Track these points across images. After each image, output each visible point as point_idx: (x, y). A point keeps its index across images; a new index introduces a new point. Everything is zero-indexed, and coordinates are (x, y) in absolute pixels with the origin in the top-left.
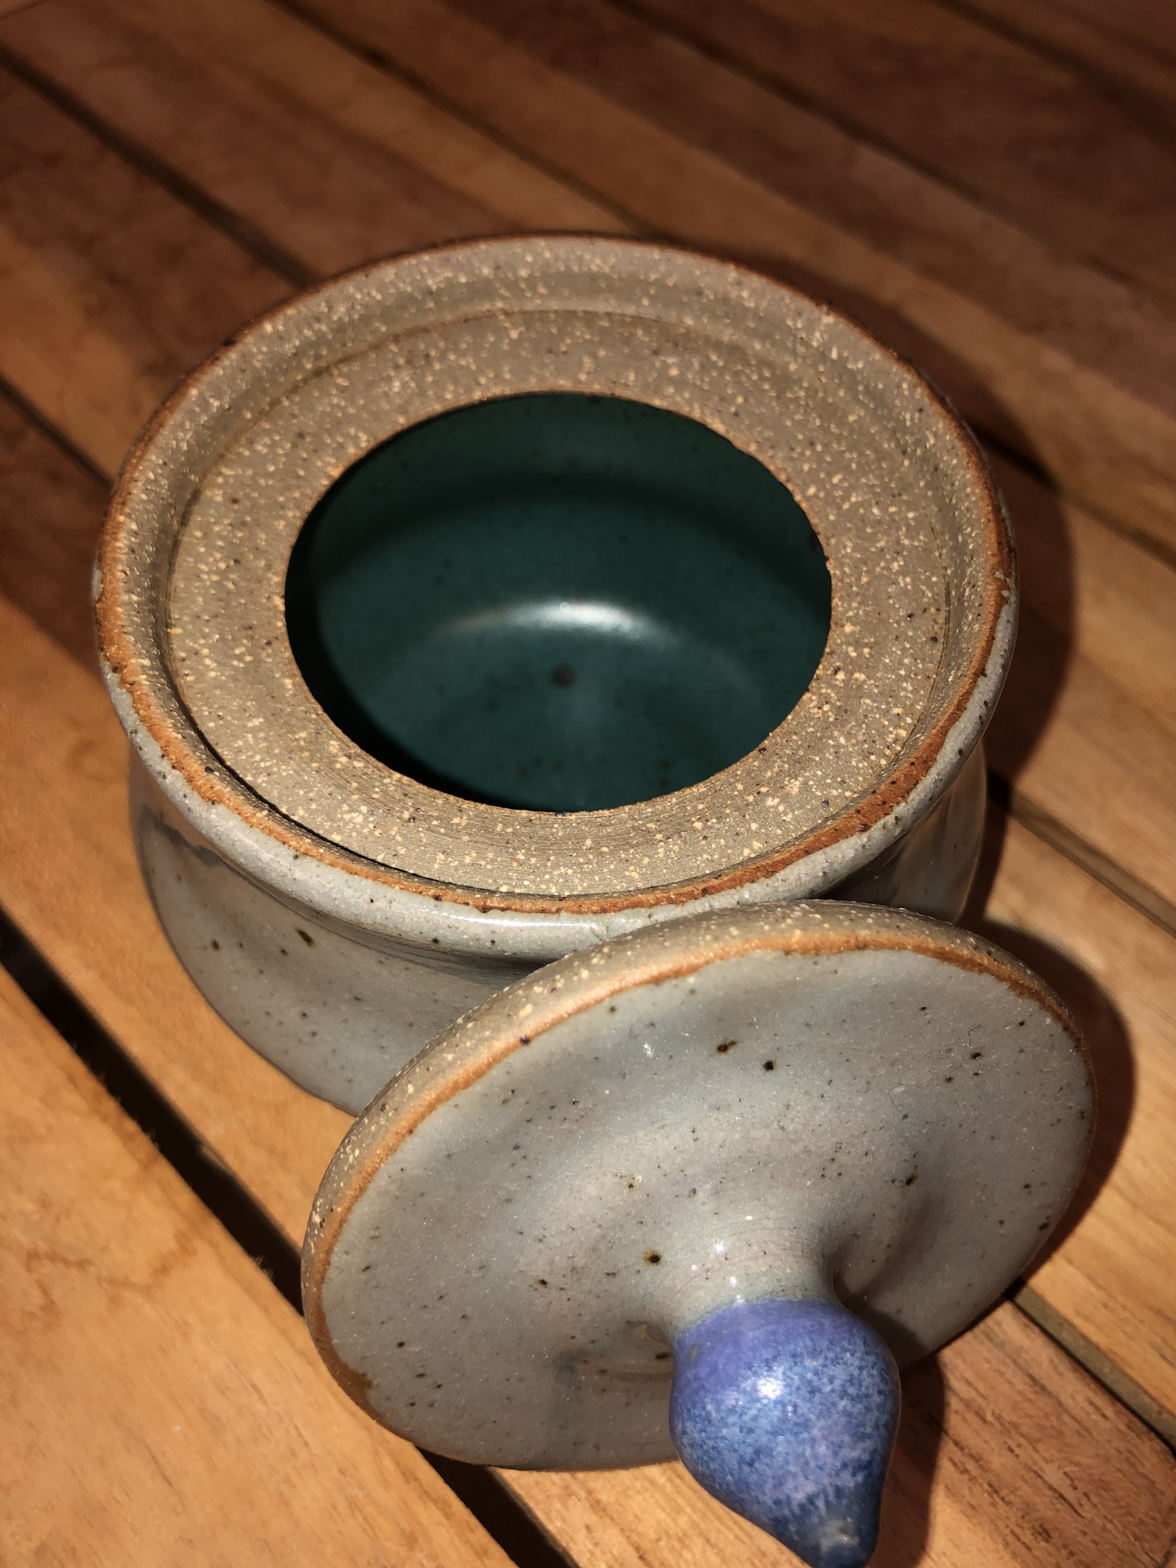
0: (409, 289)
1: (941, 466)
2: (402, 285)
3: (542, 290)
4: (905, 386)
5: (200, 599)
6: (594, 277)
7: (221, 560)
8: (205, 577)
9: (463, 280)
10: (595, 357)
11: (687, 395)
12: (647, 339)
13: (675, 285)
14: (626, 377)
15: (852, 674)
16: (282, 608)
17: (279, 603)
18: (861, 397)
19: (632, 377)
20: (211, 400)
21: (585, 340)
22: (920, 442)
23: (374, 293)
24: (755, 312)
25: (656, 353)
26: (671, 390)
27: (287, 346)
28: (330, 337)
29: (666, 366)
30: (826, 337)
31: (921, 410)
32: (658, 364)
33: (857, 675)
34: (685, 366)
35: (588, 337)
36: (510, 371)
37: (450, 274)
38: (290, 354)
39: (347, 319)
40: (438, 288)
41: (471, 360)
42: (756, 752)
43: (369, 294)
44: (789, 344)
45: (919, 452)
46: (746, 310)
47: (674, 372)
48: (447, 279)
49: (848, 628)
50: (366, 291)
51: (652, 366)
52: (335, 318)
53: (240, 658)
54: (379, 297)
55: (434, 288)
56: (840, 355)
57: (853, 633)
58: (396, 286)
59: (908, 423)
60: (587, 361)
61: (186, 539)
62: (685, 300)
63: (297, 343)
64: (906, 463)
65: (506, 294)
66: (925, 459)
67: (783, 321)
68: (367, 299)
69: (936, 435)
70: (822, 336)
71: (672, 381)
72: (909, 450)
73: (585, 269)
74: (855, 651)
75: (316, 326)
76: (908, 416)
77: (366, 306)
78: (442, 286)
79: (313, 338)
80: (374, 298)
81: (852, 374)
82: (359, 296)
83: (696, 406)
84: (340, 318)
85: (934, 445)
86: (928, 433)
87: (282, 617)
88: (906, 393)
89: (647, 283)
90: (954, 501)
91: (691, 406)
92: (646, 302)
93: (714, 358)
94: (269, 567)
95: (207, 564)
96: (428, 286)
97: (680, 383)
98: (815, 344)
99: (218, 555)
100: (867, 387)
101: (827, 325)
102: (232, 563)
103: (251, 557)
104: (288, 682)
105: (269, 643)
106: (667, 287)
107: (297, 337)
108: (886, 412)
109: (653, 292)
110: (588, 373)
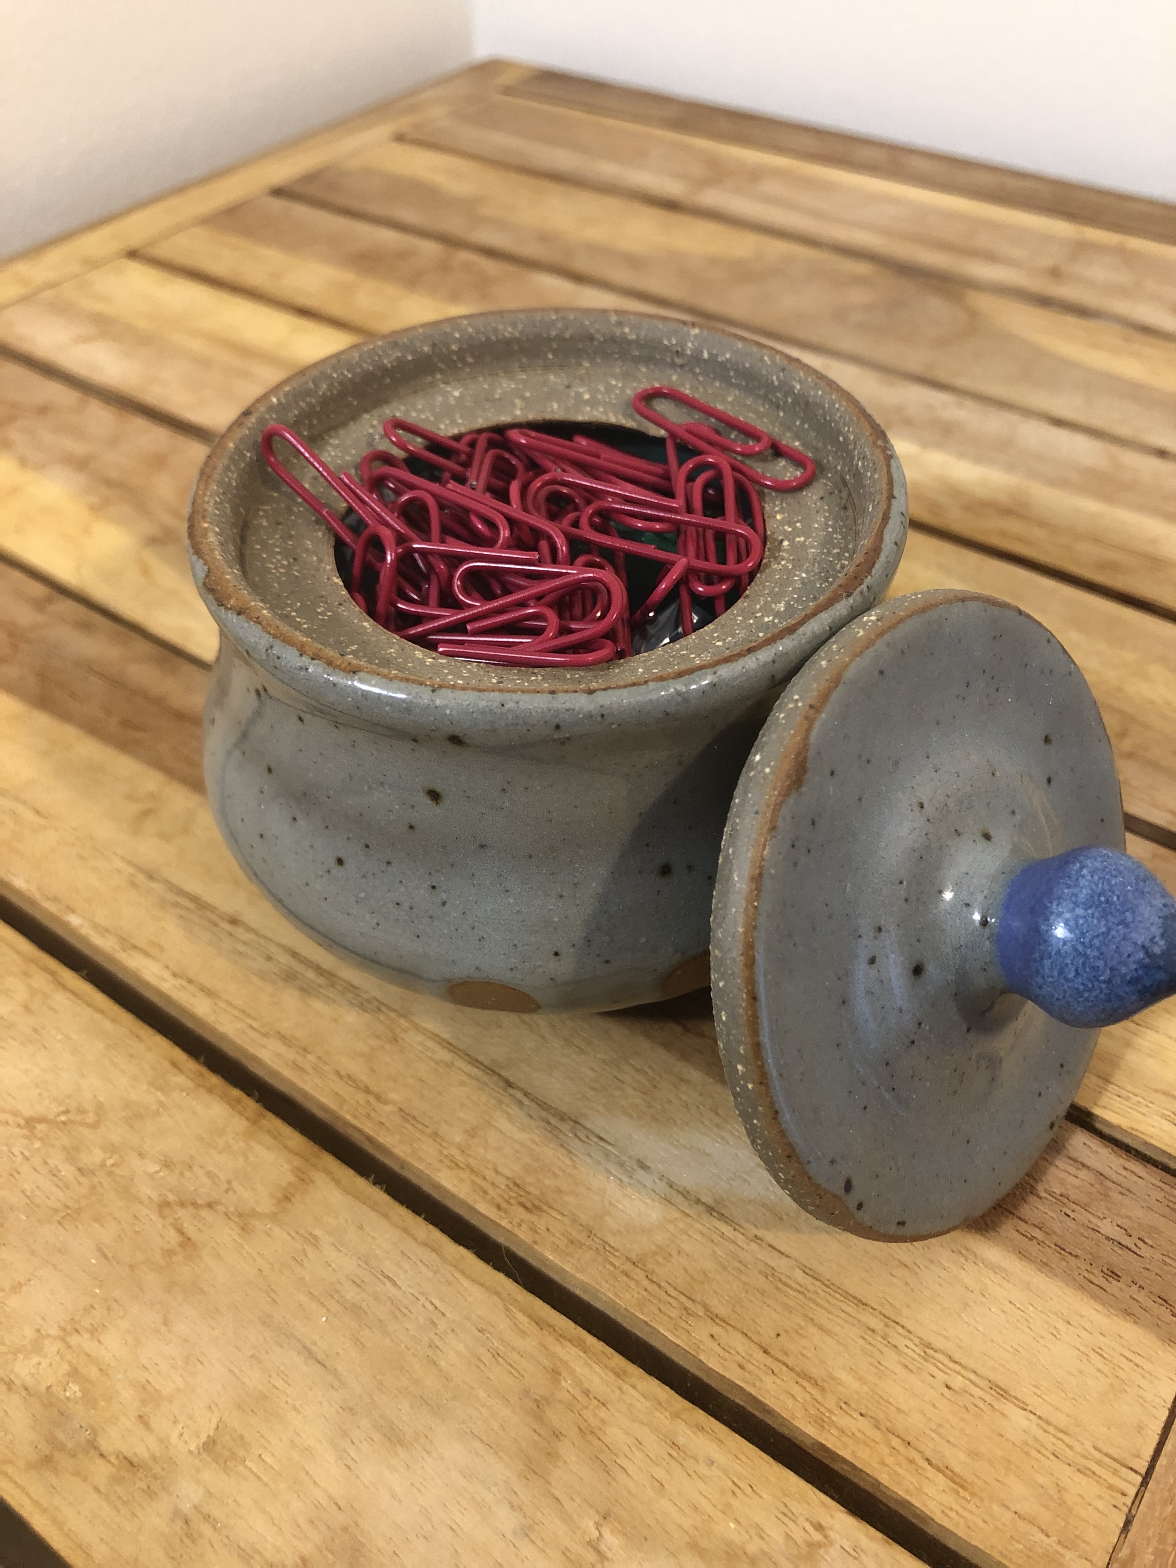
0: (371, 368)
1: (811, 400)
2: (365, 365)
3: (470, 360)
4: (766, 358)
5: (276, 585)
6: (508, 342)
7: (282, 559)
8: (274, 571)
9: (410, 358)
10: (523, 398)
11: (601, 409)
12: (559, 380)
13: (572, 337)
14: (552, 407)
15: (794, 539)
16: (341, 583)
17: (338, 581)
18: (734, 381)
19: (555, 406)
20: (245, 452)
21: (512, 389)
22: (790, 392)
23: (346, 373)
24: (637, 342)
25: (569, 387)
26: (588, 409)
27: (290, 415)
28: (318, 409)
29: (579, 395)
30: (696, 344)
31: (783, 370)
32: (573, 394)
33: (798, 539)
34: (593, 392)
35: (513, 386)
36: (461, 417)
37: (400, 354)
38: (292, 422)
39: (329, 394)
40: (392, 366)
41: (429, 415)
42: (742, 599)
43: (342, 374)
44: (668, 360)
45: (790, 400)
46: (629, 342)
47: (587, 396)
48: (398, 358)
49: (779, 517)
50: (339, 372)
51: (569, 395)
52: (321, 393)
53: (322, 614)
54: (350, 376)
55: (389, 366)
56: (710, 353)
57: (783, 519)
58: (361, 367)
59: (776, 383)
60: (518, 401)
61: (248, 552)
62: (581, 347)
63: (296, 412)
64: (781, 414)
65: (443, 366)
66: (796, 402)
67: (661, 341)
68: (341, 377)
69: (800, 382)
70: (693, 344)
71: (587, 403)
72: (781, 403)
73: (500, 337)
74: (790, 526)
75: (308, 399)
76: (775, 378)
77: (341, 384)
78: (395, 364)
79: (307, 409)
80: (346, 376)
81: (723, 365)
82: (335, 376)
83: (611, 415)
84: (324, 393)
85: (801, 388)
86: (794, 383)
87: (343, 588)
88: (769, 363)
89: (550, 339)
90: (828, 418)
91: (607, 415)
92: (550, 356)
93: (614, 383)
94: (320, 560)
95: (272, 563)
96: (384, 364)
97: (593, 403)
98: (689, 352)
99: (279, 557)
100: (736, 371)
101: (696, 335)
102: (292, 560)
103: (305, 556)
104: (365, 624)
105: (340, 604)
106: (565, 339)
107: (296, 408)
108: (756, 383)
109: (555, 346)
110: (521, 409)
